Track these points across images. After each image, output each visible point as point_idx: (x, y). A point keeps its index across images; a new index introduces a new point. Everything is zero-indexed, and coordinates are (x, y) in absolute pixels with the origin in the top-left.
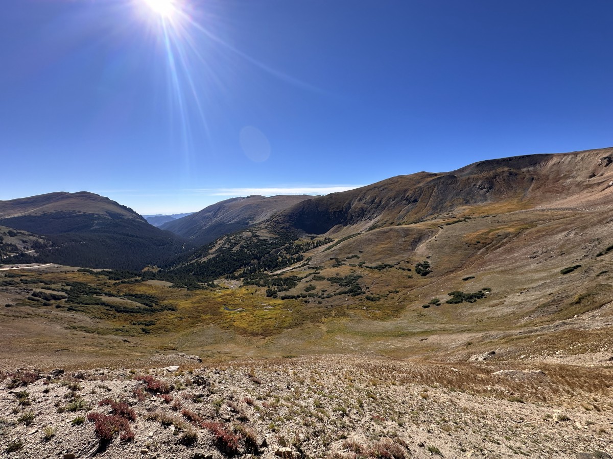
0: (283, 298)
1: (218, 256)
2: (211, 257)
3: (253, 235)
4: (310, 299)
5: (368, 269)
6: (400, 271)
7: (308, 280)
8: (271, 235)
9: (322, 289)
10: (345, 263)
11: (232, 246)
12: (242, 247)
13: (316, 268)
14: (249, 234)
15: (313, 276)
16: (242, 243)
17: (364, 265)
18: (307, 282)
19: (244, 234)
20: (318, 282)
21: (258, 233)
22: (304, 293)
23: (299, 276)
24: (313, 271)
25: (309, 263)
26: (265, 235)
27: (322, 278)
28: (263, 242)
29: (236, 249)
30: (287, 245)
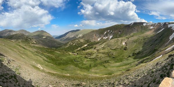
0: (89, 59)
1: (69, 46)
2: (68, 46)
4: (98, 59)
7: (96, 53)
8: (83, 41)
9: (101, 56)
10: (106, 48)
11: (73, 44)
12: (76, 44)
13: (98, 50)
14: (78, 40)
16: (76, 43)
19: (76, 40)
22: (96, 57)
23: (94, 52)
25: (96, 48)
26: (82, 41)
27: (100, 53)
28: (81, 43)
29: (74, 44)
30: (88, 44)
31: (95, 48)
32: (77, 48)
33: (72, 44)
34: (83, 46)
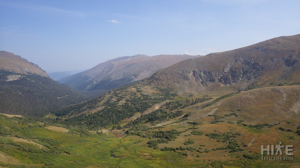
0: (162, 150)
1: (106, 108)
2: (100, 109)
3: (137, 90)
4: (188, 153)
5: (246, 127)
6: (280, 131)
7: (187, 135)
8: (153, 91)
9: (201, 144)
10: (223, 120)
11: (119, 100)
12: (127, 101)
13: (194, 124)
14: (134, 89)
15: (191, 131)
16: (128, 97)
17: (242, 123)
18: (185, 136)
19: (129, 90)
20: (196, 137)
21: (142, 89)
22: (183, 146)
23: (179, 130)
24: (192, 126)
25: (188, 118)
26: (148, 90)
27: (200, 133)
28: (146, 97)
29: (122, 102)
30: (168, 101)
31: (186, 116)
32: (131, 116)
33: (114, 99)
34: (150, 107)
